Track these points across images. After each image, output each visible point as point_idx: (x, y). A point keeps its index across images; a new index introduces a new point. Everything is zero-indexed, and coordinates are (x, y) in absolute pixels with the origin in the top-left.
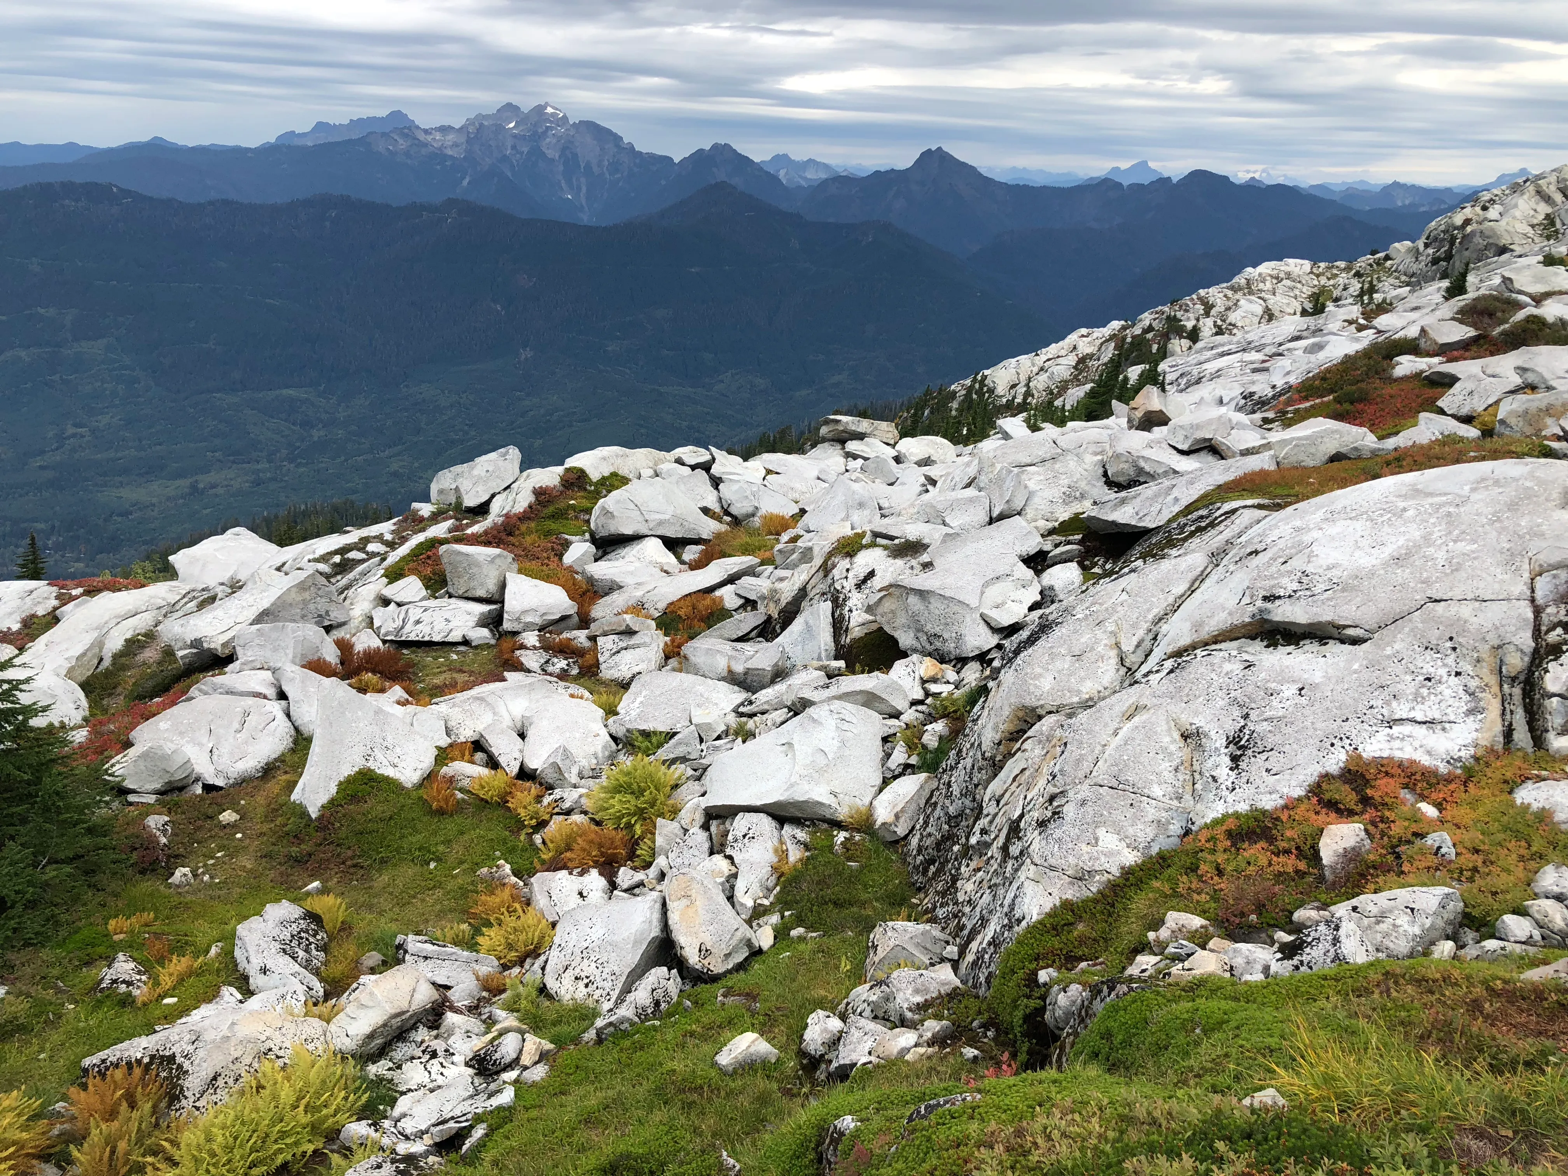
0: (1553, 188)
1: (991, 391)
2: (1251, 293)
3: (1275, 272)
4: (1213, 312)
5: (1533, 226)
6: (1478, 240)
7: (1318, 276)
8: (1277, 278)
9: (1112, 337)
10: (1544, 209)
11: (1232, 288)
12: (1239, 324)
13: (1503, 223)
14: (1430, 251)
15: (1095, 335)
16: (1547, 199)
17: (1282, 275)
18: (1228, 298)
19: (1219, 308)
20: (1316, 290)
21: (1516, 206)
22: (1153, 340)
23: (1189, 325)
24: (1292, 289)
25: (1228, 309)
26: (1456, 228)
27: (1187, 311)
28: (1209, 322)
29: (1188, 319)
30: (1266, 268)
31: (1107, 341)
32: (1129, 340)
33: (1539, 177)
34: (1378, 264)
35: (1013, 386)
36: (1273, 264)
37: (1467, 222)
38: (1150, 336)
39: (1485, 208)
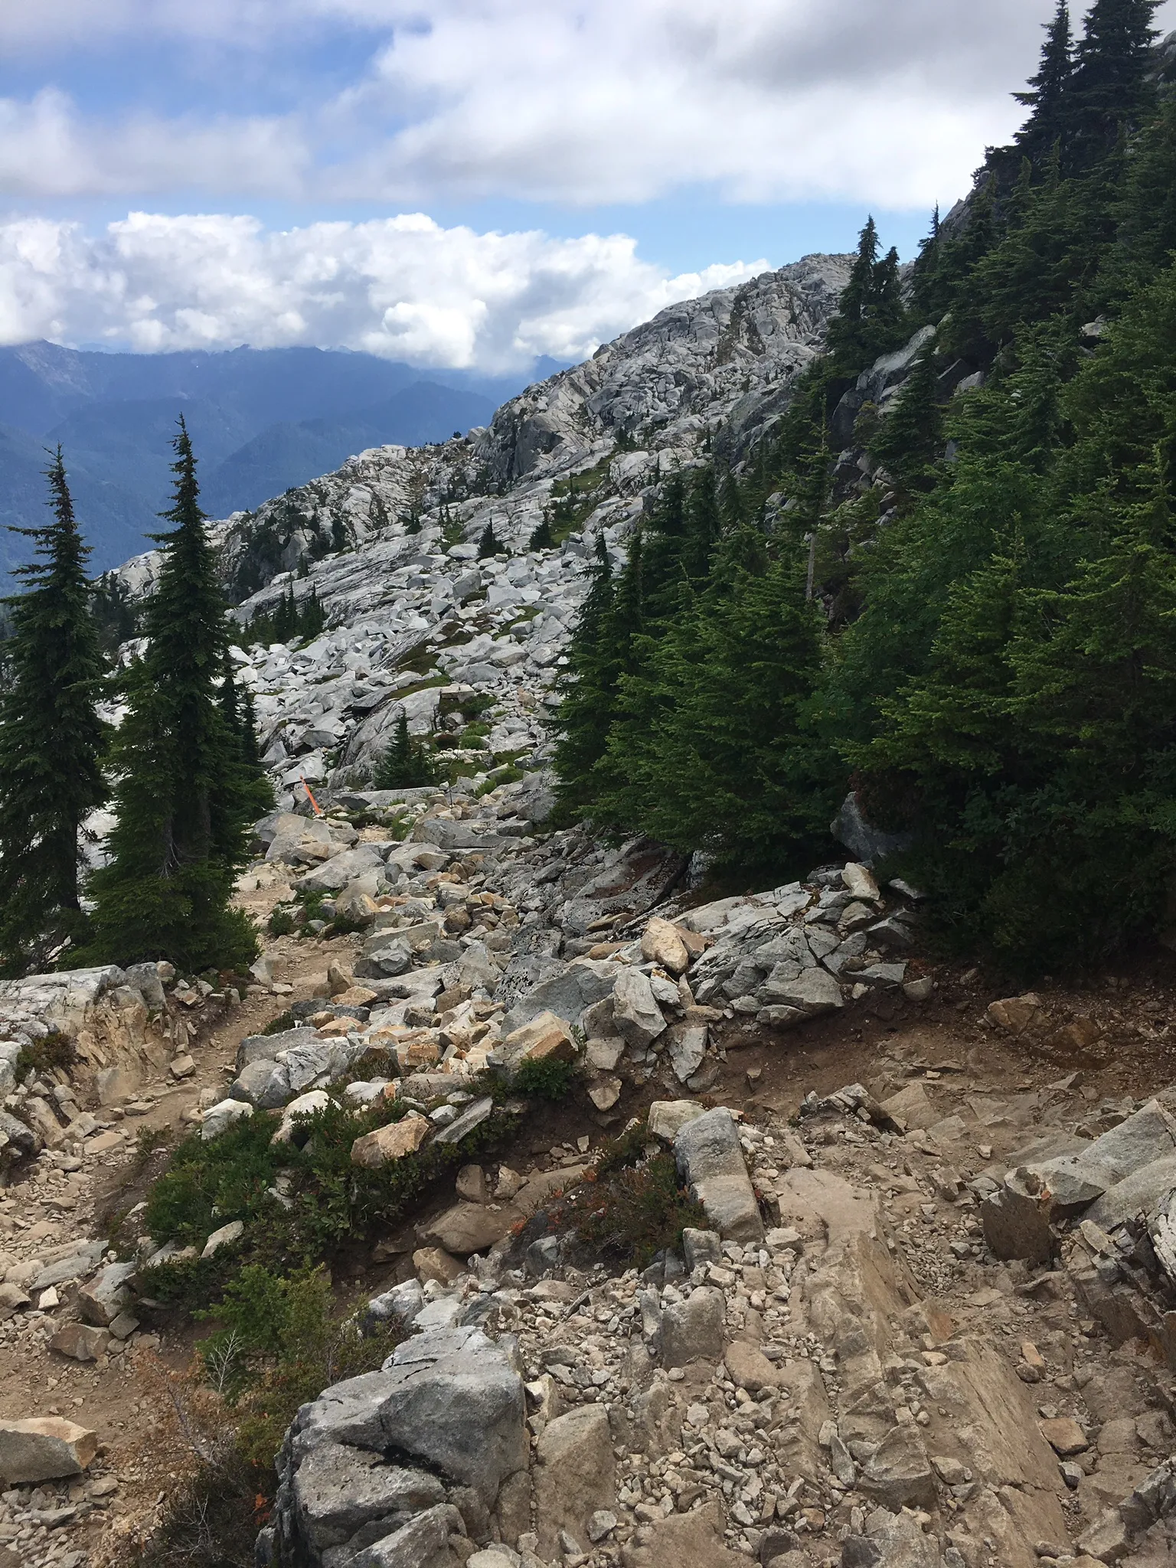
0: (582, 381)
1: (126, 590)
2: (358, 480)
3: (376, 459)
4: (328, 501)
5: (571, 415)
6: (532, 428)
7: (413, 460)
8: (379, 465)
9: (238, 528)
10: (578, 399)
11: (339, 476)
12: (353, 511)
13: (549, 413)
14: (500, 437)
15: (220, 527)
16: (580, 391)
17: (383, 462)
18: (339, 487)
19: (332, 496)
20: (413, 474)
21: (557, 397)
22: (278, 531)
23: (310, 514)
24: (393, 474)
25: (341, 497)
26: (516, 417)
27: (303, 501)
28: (326, 511)
29: (307, 510)
30: (366, 456)
31: (232, 532)
32: (254, 531)
33: (572, 371)
34: (462, 449)
35: (147, 584)
36: (372, 450)
37: (523, 411)
38: (274, 527)
39: (535, 399)
